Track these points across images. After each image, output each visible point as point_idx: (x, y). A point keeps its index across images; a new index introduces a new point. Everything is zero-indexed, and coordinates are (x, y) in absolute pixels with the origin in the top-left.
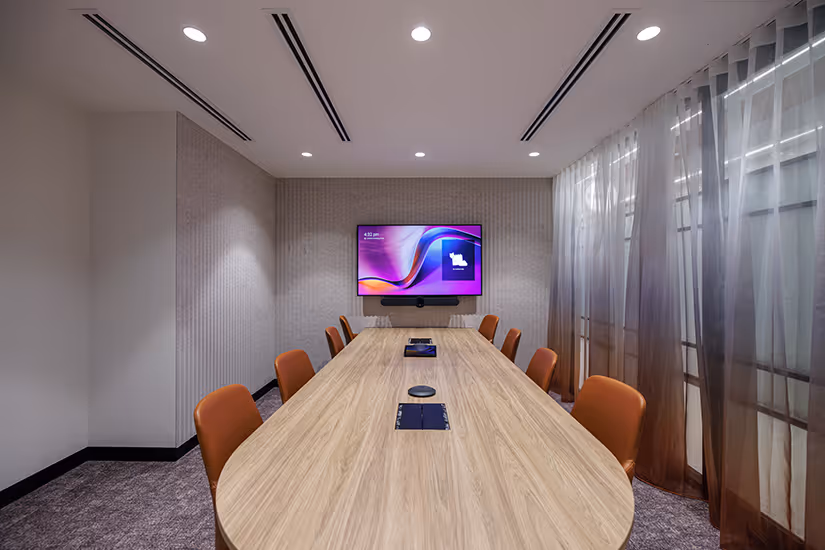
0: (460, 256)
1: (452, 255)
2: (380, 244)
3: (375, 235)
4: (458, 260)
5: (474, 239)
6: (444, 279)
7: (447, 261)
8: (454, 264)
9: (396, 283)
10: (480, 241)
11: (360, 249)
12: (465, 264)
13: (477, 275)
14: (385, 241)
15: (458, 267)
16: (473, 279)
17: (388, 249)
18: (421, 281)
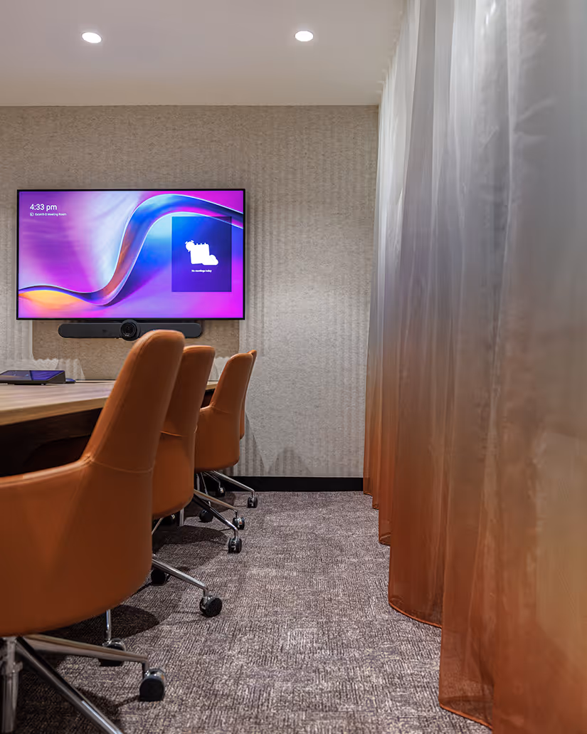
0: (206, 247)
1: (190, 246)
2: (58, 225)
3: (49, 208)
4: (201, 254)
5: (230, 216)
6: (174, 290)
7: (181, 256)
8: (194, 261)
9: (88, 297)
10: (243, 219)
11: (23, 233)
12: (213, 261)
13: (236, 282)
14: (68, 218)
15: (201, 266)
16: (229, 290)
17: (73, 235)
18: (133, 292)
